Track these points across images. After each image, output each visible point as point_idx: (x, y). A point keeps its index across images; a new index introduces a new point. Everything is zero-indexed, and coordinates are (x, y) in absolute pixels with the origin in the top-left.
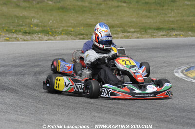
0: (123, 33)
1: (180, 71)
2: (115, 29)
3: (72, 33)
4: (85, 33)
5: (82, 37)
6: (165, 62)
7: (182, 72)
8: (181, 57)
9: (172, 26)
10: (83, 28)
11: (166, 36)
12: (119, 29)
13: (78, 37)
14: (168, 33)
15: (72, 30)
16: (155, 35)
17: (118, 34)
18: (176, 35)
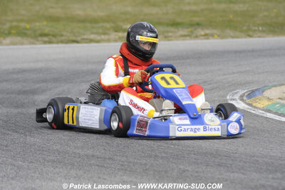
0: (116, 31)
1: (237, 97)
2: (101, 24)
3: (29, 32)
4: (51, 33)
5: (46, 39)
6: (205, 82)
7: (242, 99)
8: (230, 74)
9: (196, 19)
10: (45, 23)
11: (189, 36)
12: (108, 25)
13: (40, 38)
14: (192, 32)
15: (28, 26)
16: (170, 34)
17: (108, 34)
18: (206, 35)
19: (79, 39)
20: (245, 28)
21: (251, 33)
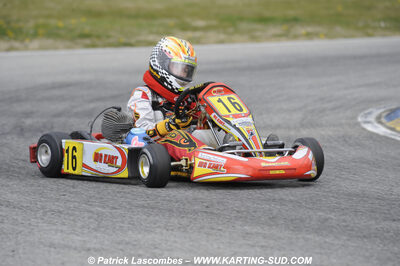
2: (160, 21)
3: (63, 33)
4: (94, 33)
5: (88, 41)
10: (84, 20)
12: (171, 22)
14: (288, 30)
15: (61, 24)
18: (308, 34)
19: (133, 41)
20: (361, 24)
21: (370, 31)
